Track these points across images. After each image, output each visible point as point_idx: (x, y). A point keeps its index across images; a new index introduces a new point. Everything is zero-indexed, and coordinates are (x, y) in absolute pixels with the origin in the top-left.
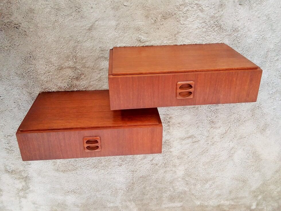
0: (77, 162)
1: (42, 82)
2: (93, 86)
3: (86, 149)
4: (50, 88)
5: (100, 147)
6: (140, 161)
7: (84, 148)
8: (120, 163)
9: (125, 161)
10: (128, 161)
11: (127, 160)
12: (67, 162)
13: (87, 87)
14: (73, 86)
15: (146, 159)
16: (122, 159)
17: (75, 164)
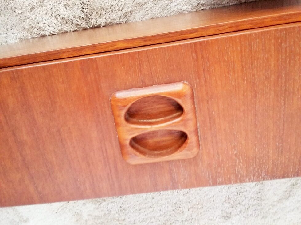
0: (127, 212)
1: (20, 12)
2: (145, 6)
3: (130, 149)
4: (41, 25)
5: (192, 138)
6: (275, 203)
7: (122, 146)
8: (227, 210)
9: (238, 206)
10: (247, 206)
11: (244, 203)
12: (103, 213)
13: (132, 11)
14: (94, 13)
15: (290, 199)
16: (232, 202)
17: (123, 218)
